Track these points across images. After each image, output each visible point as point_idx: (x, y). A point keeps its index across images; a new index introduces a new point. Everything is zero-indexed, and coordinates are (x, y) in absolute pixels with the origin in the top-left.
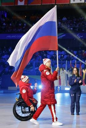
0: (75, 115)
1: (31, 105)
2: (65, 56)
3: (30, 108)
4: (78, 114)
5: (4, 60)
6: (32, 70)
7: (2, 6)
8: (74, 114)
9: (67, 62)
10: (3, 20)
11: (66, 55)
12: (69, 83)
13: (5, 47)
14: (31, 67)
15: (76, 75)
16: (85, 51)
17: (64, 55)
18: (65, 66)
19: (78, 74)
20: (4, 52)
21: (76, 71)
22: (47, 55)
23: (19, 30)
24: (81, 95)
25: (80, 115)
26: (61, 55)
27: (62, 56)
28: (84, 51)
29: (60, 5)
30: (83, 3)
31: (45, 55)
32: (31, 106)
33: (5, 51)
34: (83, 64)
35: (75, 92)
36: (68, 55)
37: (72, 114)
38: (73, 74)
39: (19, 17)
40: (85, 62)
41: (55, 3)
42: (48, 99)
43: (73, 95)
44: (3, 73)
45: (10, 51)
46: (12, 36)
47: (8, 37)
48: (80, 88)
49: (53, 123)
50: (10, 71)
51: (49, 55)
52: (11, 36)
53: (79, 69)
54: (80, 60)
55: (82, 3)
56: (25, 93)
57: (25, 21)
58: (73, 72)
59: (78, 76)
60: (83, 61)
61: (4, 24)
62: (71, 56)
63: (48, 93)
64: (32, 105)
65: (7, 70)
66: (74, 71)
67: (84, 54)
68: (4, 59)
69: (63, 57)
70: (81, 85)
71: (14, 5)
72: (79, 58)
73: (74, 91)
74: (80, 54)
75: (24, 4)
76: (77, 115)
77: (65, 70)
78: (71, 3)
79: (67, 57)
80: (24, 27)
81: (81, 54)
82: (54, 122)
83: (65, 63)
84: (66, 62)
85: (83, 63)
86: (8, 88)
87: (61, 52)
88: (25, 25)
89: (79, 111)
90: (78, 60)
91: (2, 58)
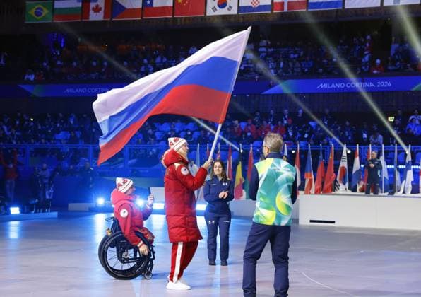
0: (219, 267)
1: (139, 242)
2: (196, 134)
3: (136, 250)
4: (224, 263)
5: (59, 144)
6: (121, 166)
7: (55, 21)
8: (215, 264)
9: (198, 148)
10: (57, 53)
11: (196, 130)
12: (205, 196)
13: (61, 115)
14: (120, 159)
15: (220, 179)
16: (239, 122)
17: (192, 132)
18: (195, 156)
19: (223, 174)
20: (58, 125)
21: (221, 169)
22: (155, 132)
23: (93, 76)
24: (232, 220)
25: (228, 266)
26: (187, 130)
27: (189, 133)
28: (236, 122)
29: (183, 20)
30: (235, 15)
31: (150, 131)
32: (139, 246)
33: (62, 124)
34: (234, 152)
35: (217, 215)
36: (202, 132)
37: (211, 264)
38: (214, 176)
39: (92, 48)
40: (239, 147)
41: (173, 16)
42: (183, 229)
43: (213, 222)
44: (58, 173)
45: (72, 122)
46: (77, 91)
47: (68, 90)
48: (228, 206)
49: (170, 283)
50: (71, 167)
51: (159, 131)
52: (75, 90)
53: (226, 164)
54: (227, 142)
55: (232, 15)
56: (127, 217)
57: (105, 56)
58: (213, 170)
59: (225, 179)
60: (234, 144)
61: (59, 62)
62: (209, 134)
63: (184, 215)
64: (142, 242)
65: (67, 165)
66: (215, 169)
67: (238, 129)
68: (60, 141)
69: (191, 135)
70: (231, 200)
71: (82, 19)
72: (227, 138)
73: (216, 212)
74: (228, 130)
75: (104, 17)
76: (222, 265)
77: (195, 165)
78: (208, 14)
79: (200, 136)
80: (103, 70)
81: (230, 129)
82: (172, 281)
83: (196, 150)
84: (196, 147)
85: (235, 150)
86: (67, 206)
87: (187, 124)
88: (106, 64)
89: (227, 257)
90: (224, 143)
91: (55, 139)
